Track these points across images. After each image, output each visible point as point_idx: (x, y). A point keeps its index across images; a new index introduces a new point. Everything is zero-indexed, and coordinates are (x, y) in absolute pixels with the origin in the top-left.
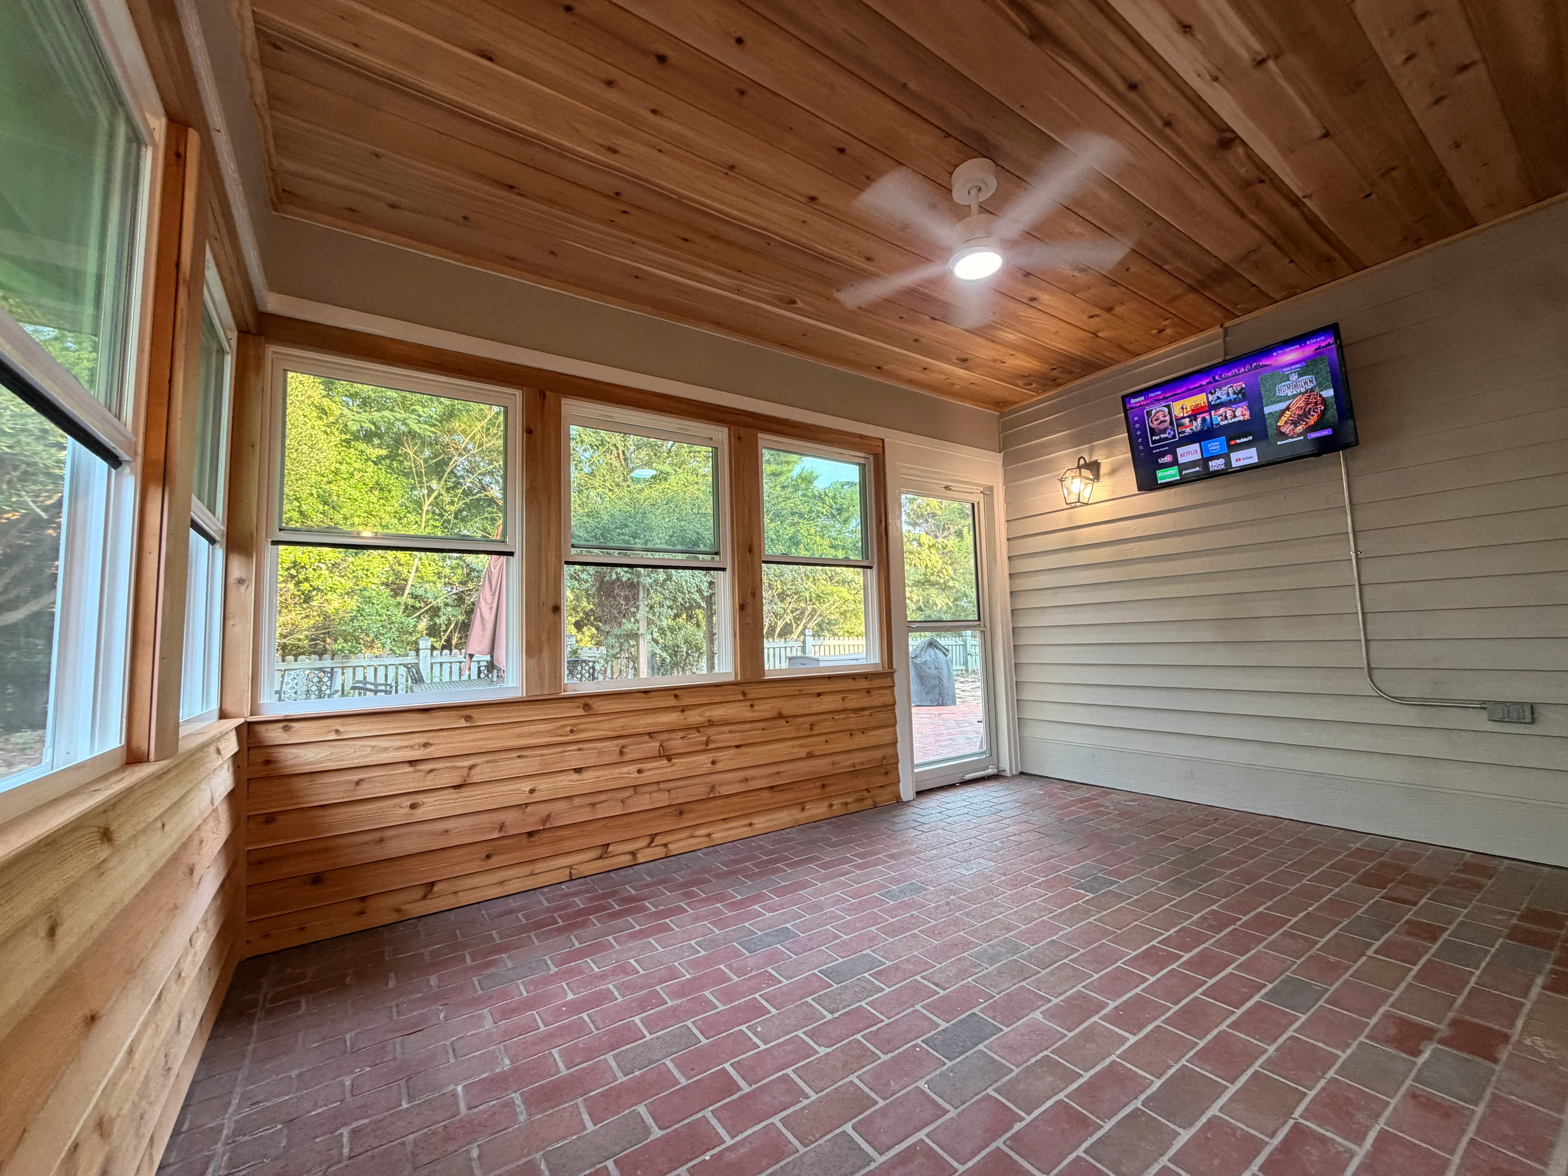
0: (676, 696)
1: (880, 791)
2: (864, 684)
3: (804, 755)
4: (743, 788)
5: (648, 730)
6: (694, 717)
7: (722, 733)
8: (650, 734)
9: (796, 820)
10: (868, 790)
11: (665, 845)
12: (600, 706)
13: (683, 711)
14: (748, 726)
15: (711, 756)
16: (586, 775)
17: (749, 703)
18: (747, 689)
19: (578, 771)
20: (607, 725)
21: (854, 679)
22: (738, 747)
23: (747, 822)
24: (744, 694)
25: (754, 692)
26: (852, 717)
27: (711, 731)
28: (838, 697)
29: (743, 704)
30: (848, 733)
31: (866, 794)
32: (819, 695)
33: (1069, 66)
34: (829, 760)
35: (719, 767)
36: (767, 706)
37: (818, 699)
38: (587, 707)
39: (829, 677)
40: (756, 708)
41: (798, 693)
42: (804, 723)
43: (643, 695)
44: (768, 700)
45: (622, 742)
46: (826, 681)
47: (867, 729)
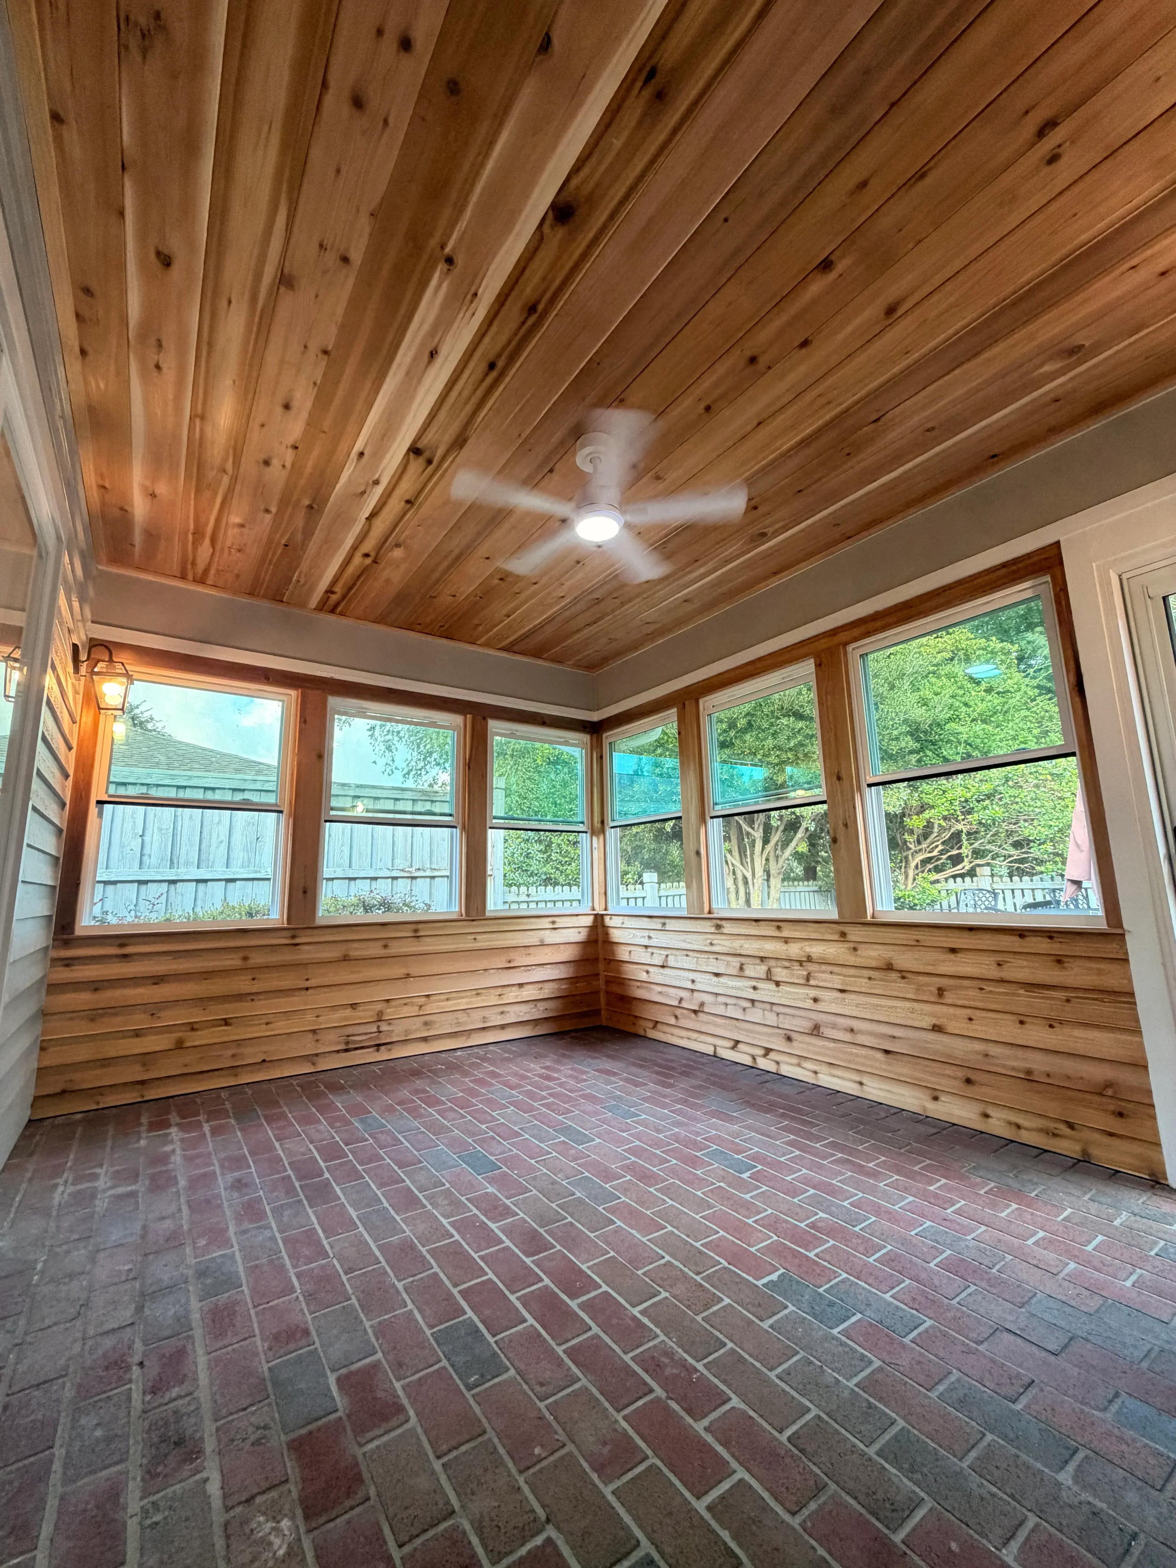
0: (779, 928)
1: (1106, 1140)
2: (1054, 948)
4: (848, 1037)
5: (762, 954)
6: (794, 950)
7: (823, 972)
8: (762, 959)
9: (924, 1108)
10: (1071, 1126)
11: (778, 1063)
12: (728, 928)
13: (786, 942)
14: (852, 971)
15: (813, 993)
16: (722, 979)
17: (852, 945)
18: (847, 929)
19: (717, 975)
20: (727, 943)
21: (1022, 936)
22: (842, 991)
23: (858, 1079)
24: (843, 934)
25: (855, 934)
26: (1019, 995)
27: (811, 967)
28: (991, 960)
29: (840, 945)
30: (1015, 1018)
31: (1064, 1129)
32: (953, 951)
34: (979, 1046)
35: (820, 1007)
36: (874, 954)
37: (952, 956)
38: (718, 927)
39: (971, 929)
40: (859, 952)
41: (914, 943)
42: (928, 985)
43: (754, 923)
44: (874, 946)
45: (743, 960)
46: (966, 934)
47: (1061, 1022)
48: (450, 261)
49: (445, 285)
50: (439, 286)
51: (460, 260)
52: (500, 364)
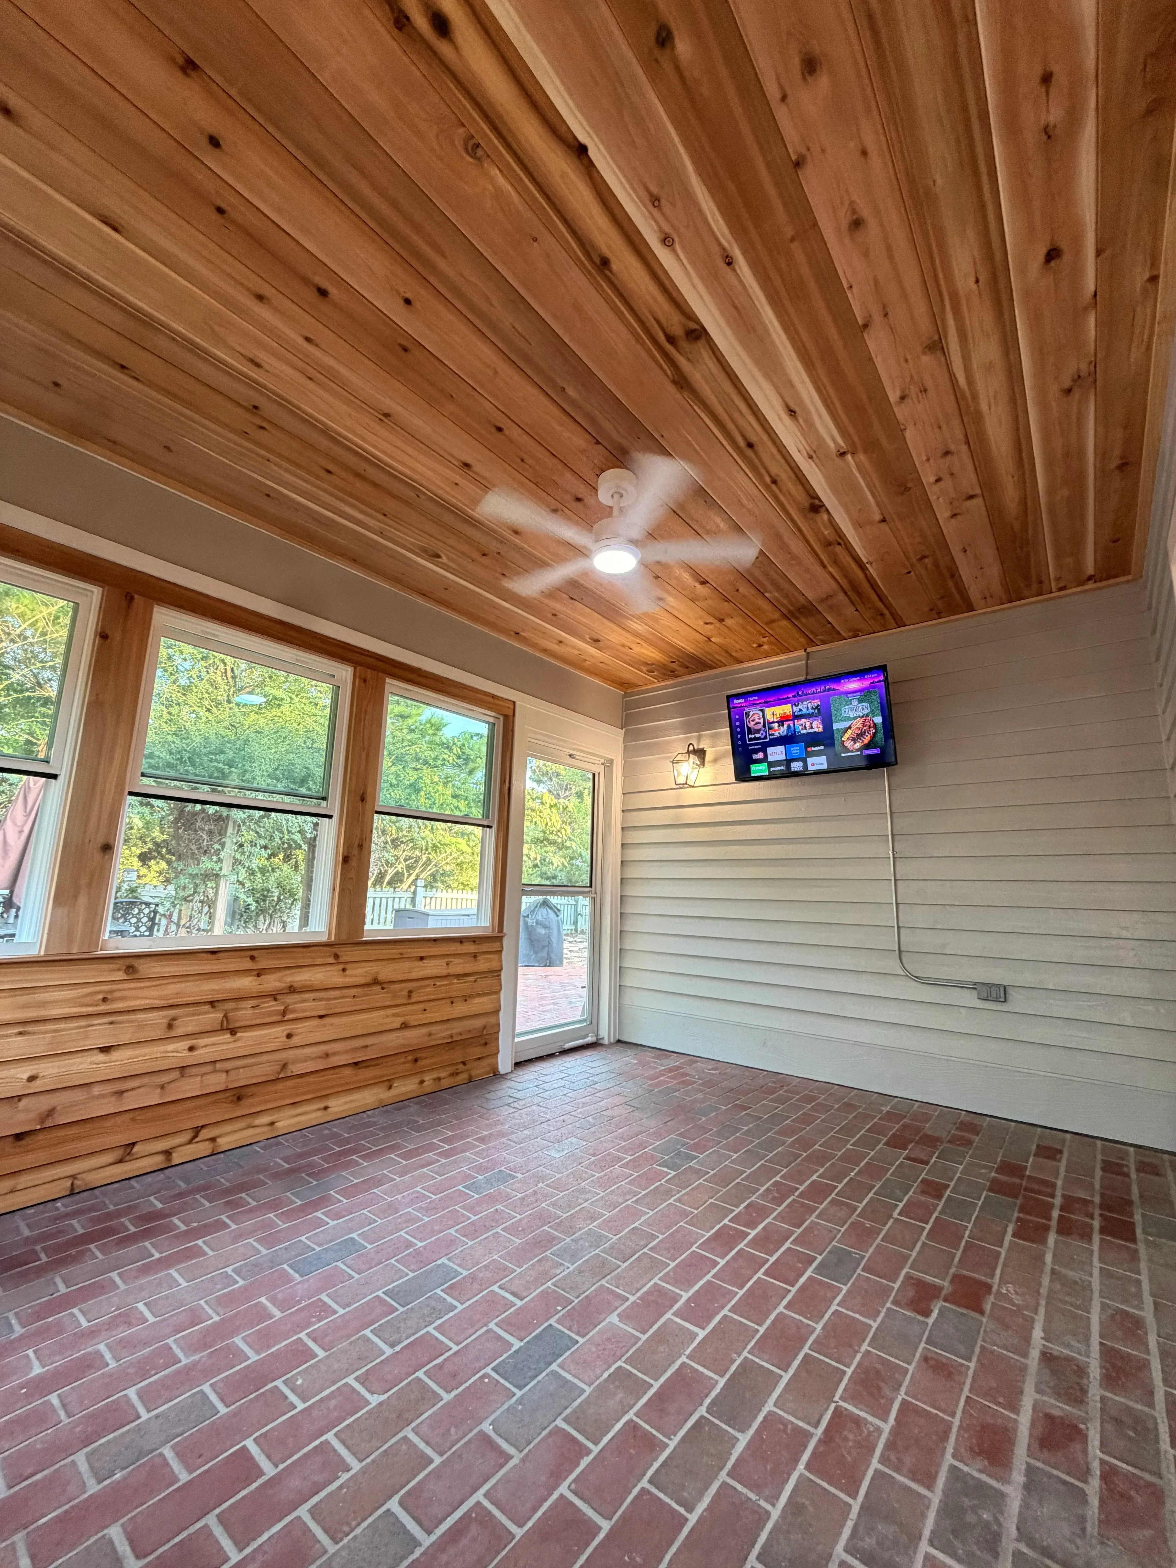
0: (252, 958)
1: (476, 1064)
2: (471, 948)
3: (398, 1025)
4: (322, 1065)
5: (210, 998)
6: (272, 982)
7: (304, 1001)
8: (212, 1003)
9: (381, 1100)
10: (464, 1063)
11: (213, 1140)
12: (147, 968)
13: (258, 975)
14: (335, 993)
15: (287, 1028)
16: (115, 1055)
17: (341, 967)
18: (341, 951)
19: (105, 1050)
20: (155, 993)
21: (461, 942)
22: (321, 1017)
23: (322, 1105)
24: (336, 956)
25: (347, 954)
26: (455, 984)
27: (290, 999)
28: (443, 962)
29: (333, 968)
30: (449, 1001)
31: (461, 1066)
32: (422, 958)
33: (702, 415)
34: (425, 1030)
35: (295, 1041)
36: (360, 971)
37: (421, 963)
38: (130, 969)
39: (435, 940)
40: (348, 972)
41: (396, 956)
42: (401, 990)
43: (210, 956)
44: (363, 964)
45: (172, 1012)
46: (432, 944)
47: (469, 996)
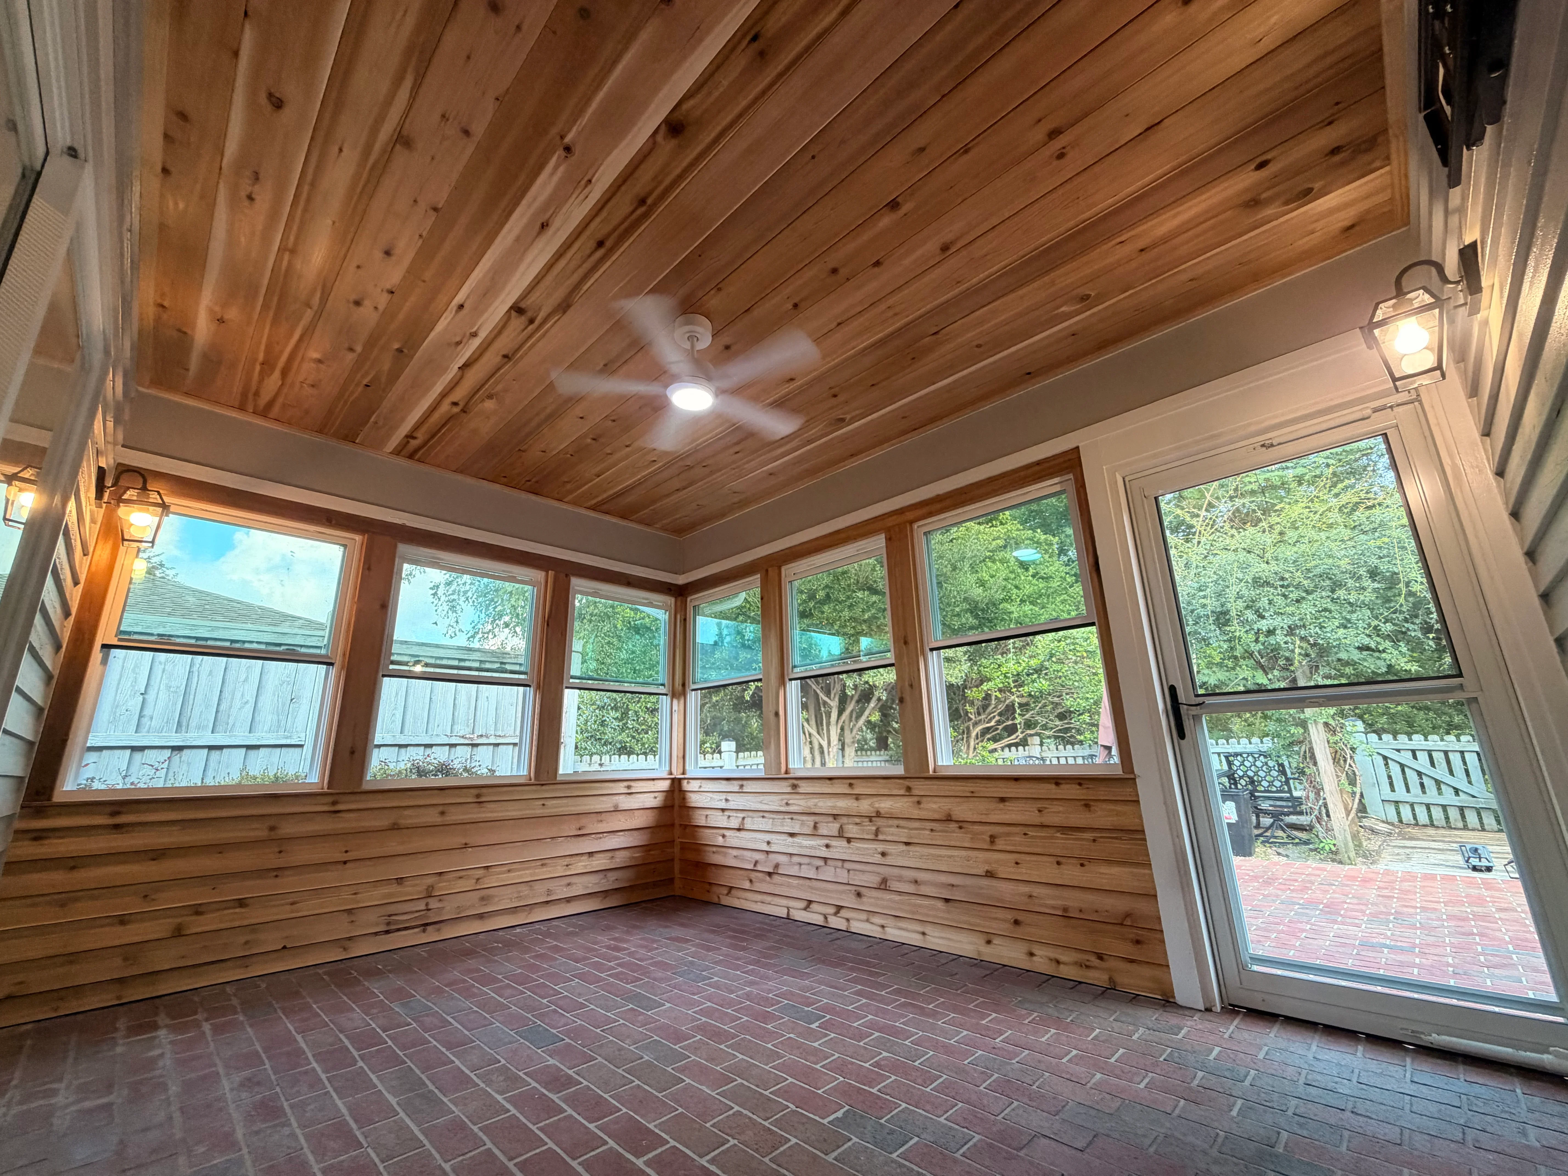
0: (851, 785)
1: (1125, 966)
2: (1077, 793)
3: (981, 871)
4: (911, 888)
5: (835, 812)
6: (865, 806)
7: (891, 826)
8: (835, 816)
9: (979, 953)
10: (1100, 957)
11: (848, 920)
12: (804, 787)
13: (857, 799)
14: (917, 824)
15: (881, 847)
16: (797, 840)
17: (916, 799)
18: (911, 784)
19: (792, 835)
20: (802, 803)
21: (1057, 784)
22: (907, 844)
23: (921, 929)
24: (909, 789)
25: (920, 788)
26: (1057, 838)
27: (880, 822)
28: (1033, 807)
29: (906, 799)
30: (1053, 860)
31: (1094, 961)
32: (1003, 800)
34: (1025, 889)
35: (888, 860)
36: (935, 806)
37: (1001, 805)
38: (795, 786)
39: (1017, 779)
40: (922, 806)
41: (969, 795)
42: (982, 833)
43: (828, 781)
44: (936, 799)
45: (816, 818)
46: (1012, 784)
47: (1090, 860)
48: (568, 149)
49: (562, 169)
50: (556, 168)
51: (577, 150)
52: (608, 244)
